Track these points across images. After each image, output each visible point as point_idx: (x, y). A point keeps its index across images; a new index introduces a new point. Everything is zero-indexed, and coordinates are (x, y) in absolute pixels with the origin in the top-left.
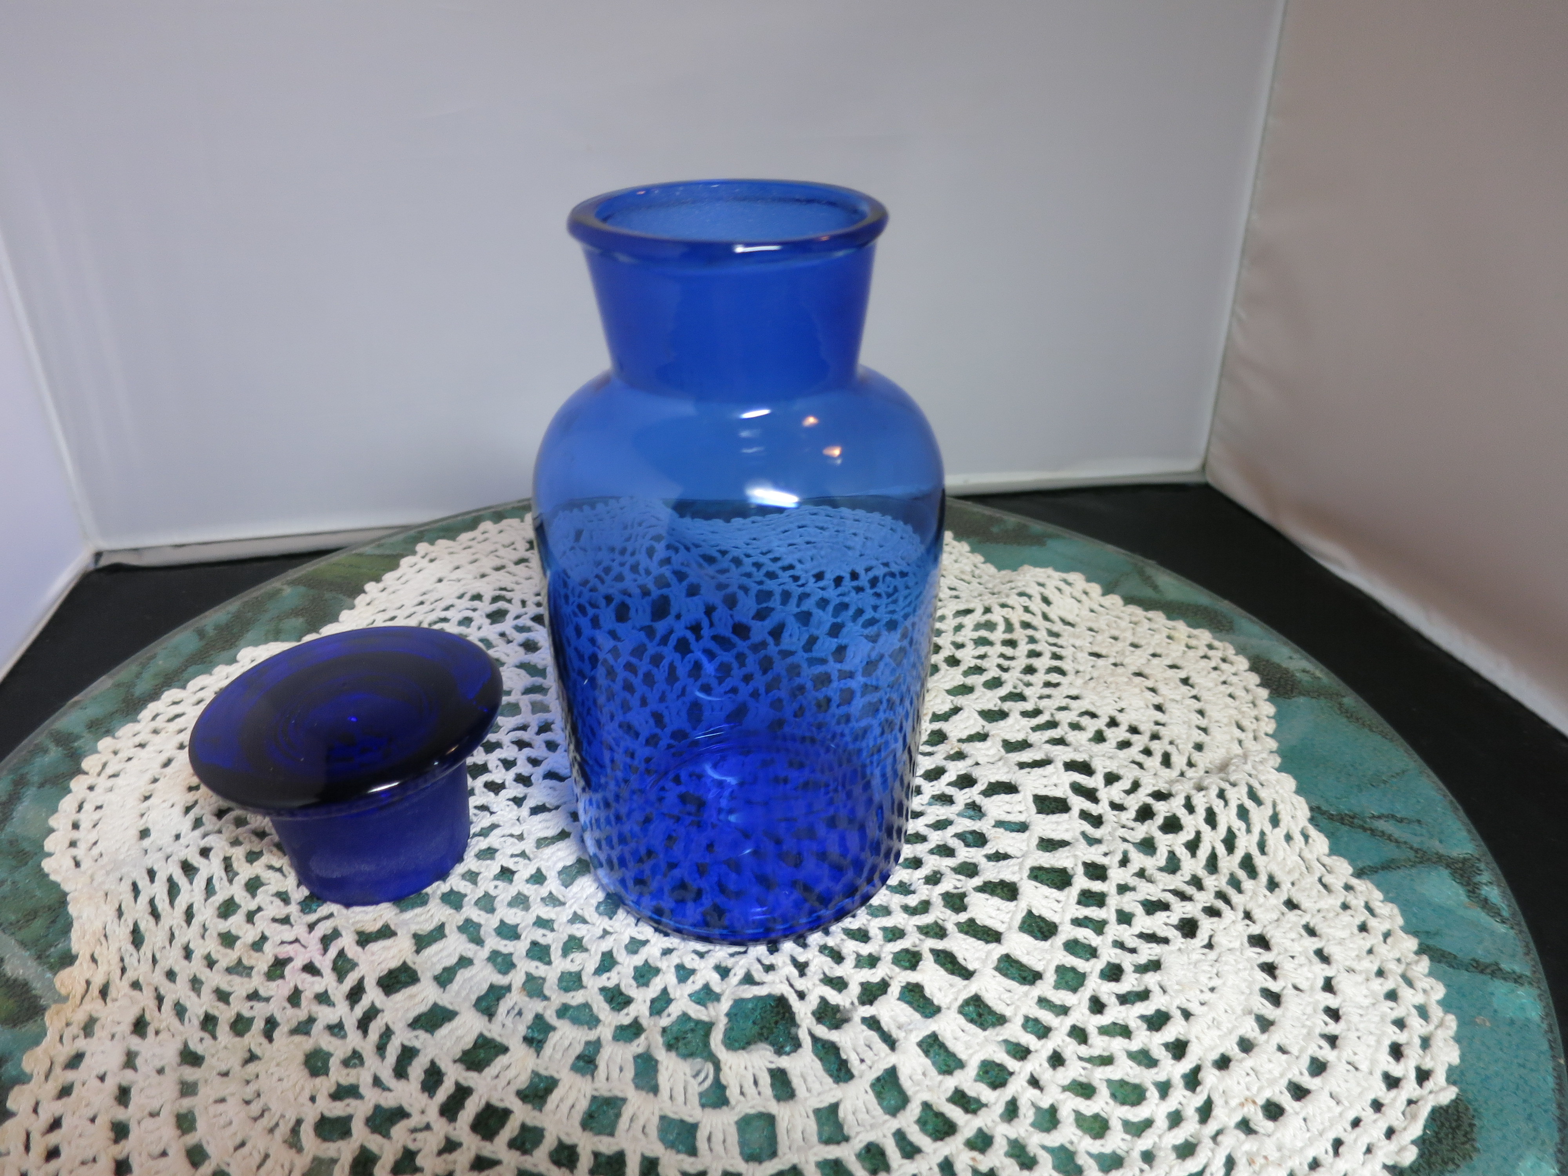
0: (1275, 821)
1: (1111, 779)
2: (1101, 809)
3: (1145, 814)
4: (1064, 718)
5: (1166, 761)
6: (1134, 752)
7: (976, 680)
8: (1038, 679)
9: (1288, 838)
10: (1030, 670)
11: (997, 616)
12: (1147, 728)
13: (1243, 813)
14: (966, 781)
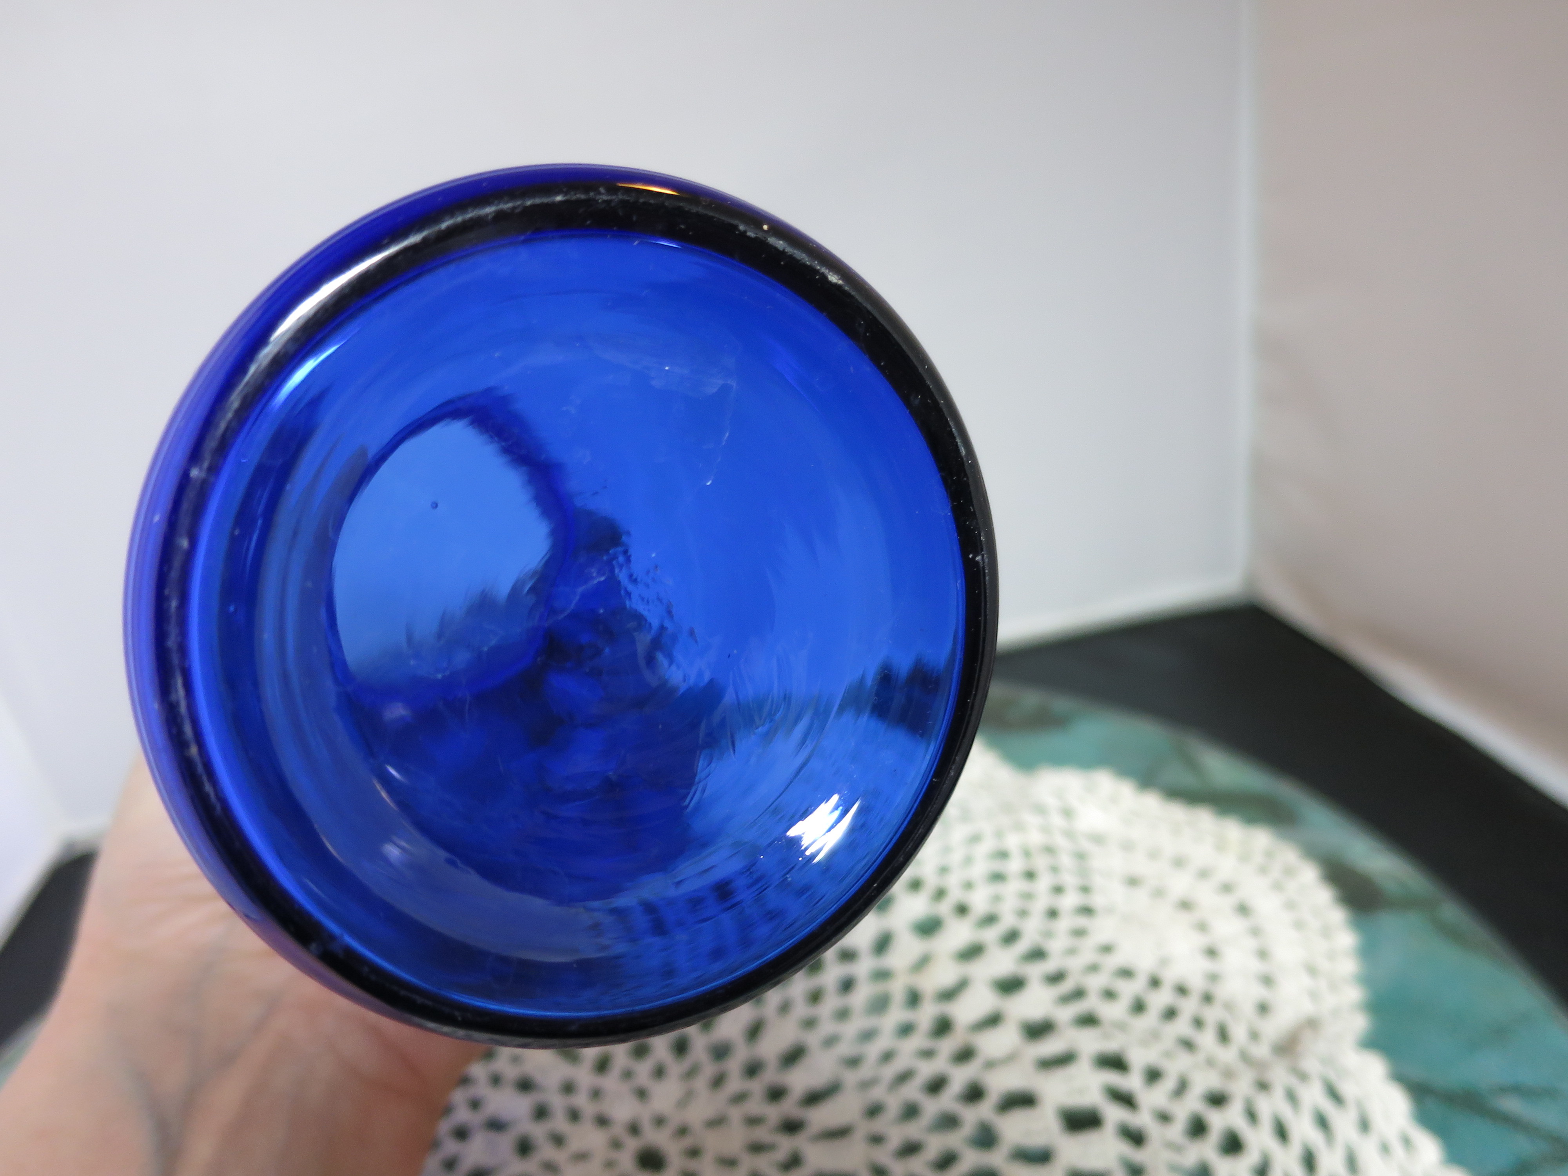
0: (1364, 1125)
1: (1153, 1075)
2: (1143, 1119)
3: (1198, 1128)
4: (1095, 983)
5: (1223, 1035)
6: (1182, 1027)
7: (991, 935)
8: (1064, 924)
9: (1385, 1149)
10: (1053, 914)
11: (1012, 842)
12: (1197, 983)
13: (1322, 1122)
14: (974, 1094)
